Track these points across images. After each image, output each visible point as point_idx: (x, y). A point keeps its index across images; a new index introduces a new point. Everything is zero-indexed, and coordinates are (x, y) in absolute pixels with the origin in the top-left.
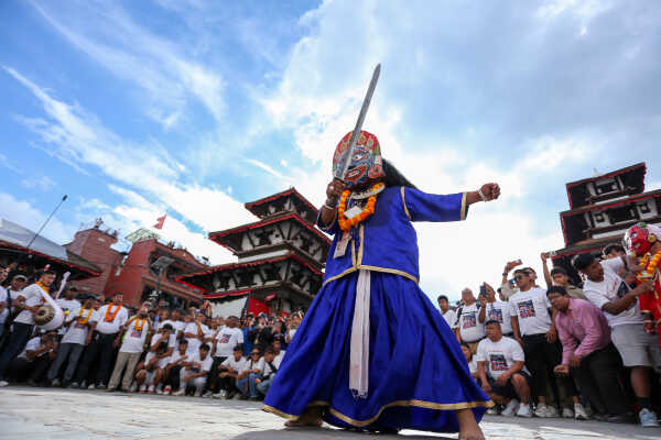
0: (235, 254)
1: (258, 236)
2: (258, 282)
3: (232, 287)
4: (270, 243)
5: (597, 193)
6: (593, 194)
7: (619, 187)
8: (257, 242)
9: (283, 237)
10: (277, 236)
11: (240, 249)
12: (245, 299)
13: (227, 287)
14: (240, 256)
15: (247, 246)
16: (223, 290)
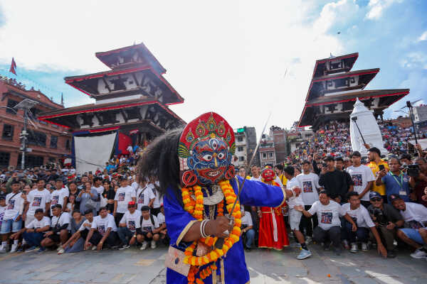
0: (92, 97)
1: (112, 82)
2: (121, 120)
3: (96, 124)
4: (125, 89)
5: (330, 68)
6: (328, 69)
7: (342, 67)
8: (112, 87)
9: (138, 85)
10: (131, 83)
11: (97, 93)
12: (115, 134)
13: (91, 124)
14: (98, 99)
15: (103, 91)
16: (87, 127)
